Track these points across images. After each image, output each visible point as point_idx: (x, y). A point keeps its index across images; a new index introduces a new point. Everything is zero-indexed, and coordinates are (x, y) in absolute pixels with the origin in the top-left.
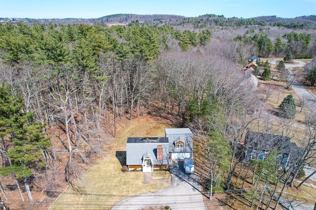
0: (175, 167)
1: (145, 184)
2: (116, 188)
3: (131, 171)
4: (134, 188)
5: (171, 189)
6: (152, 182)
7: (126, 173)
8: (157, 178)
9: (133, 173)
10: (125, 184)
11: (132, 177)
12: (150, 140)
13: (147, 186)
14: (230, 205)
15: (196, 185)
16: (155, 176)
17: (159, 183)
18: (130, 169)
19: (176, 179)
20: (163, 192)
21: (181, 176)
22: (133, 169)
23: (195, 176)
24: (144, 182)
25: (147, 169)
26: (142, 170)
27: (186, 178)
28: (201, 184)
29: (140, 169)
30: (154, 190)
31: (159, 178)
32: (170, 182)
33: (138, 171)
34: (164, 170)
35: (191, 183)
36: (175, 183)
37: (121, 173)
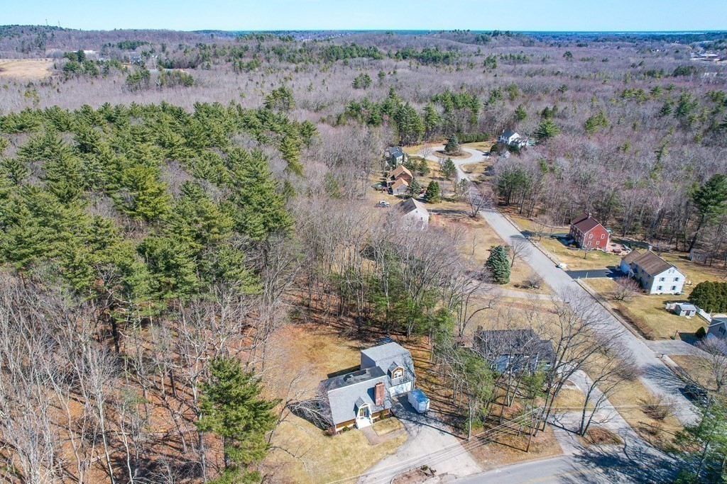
0: (399, 407)
1: (375, 446)
2: (337, 463)
3: (340, 432)
4: (364, 456)
5: (413, 442)
6: (382, 440)
7: (334, 437)
8: (383, 432)
9: (345, 434)
10: (345, 453)
11: (347, 441)
12: (357, 377)
13: (379, 447)
14: (494, 440)
15: (440, 425)
16: (380, 430)
17: (391, 438)
18: (337, 430)
19: (411, 424)
20: (405, 449)
21: (415, 419)
22: (341, 428)
23: (433, 414)
24: (371, 443)
25: (363, 423)
26: (355, 426)
27: (423, 421)
28: (447, 424)
29: (351, 425)
30: (391, 451)
31: (388, 431)
32: (406, 432)
33: (350, 429)
34: (387, 417)
35: (433, 425)
36: (414, 431)
37: (327, 439)
